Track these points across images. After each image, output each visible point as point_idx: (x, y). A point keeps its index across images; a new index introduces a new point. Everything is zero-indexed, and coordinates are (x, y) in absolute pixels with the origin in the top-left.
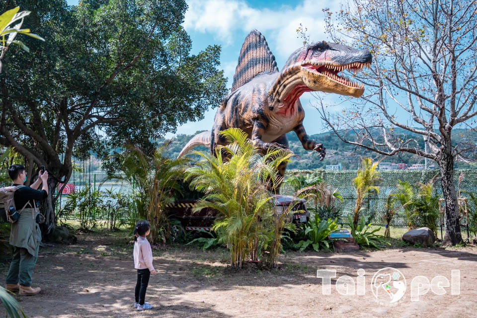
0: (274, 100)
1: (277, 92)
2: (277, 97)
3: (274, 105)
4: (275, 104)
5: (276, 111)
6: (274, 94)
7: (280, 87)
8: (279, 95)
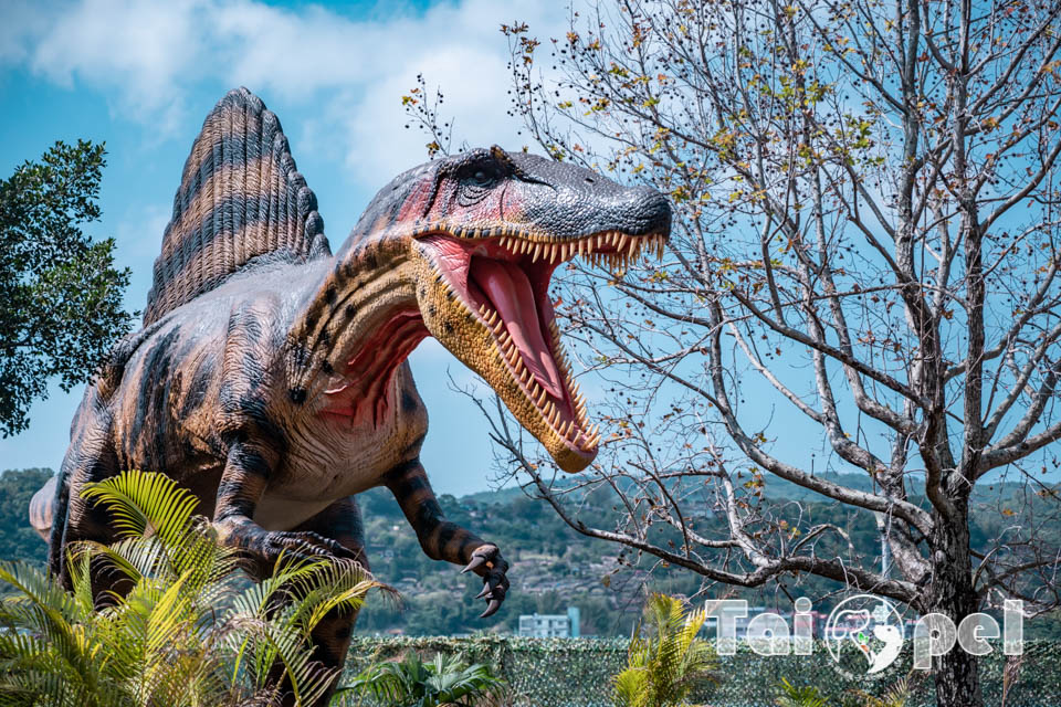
0: (308, 364)
1: (324, 331)
2: (321, 353)
3: (309, 384)
4: (313, 379)
5: (318, 407)
6: (311, 340)
7: (332, 316)
8: (330, 346)
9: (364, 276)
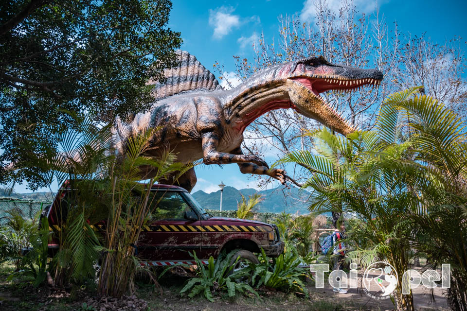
2: (236, 111)
6: (233, 107)
7: (244, 101)
8: (240, 109)
9: (262, 90)
